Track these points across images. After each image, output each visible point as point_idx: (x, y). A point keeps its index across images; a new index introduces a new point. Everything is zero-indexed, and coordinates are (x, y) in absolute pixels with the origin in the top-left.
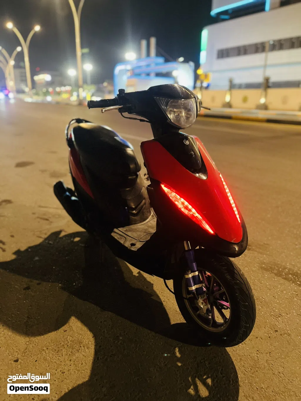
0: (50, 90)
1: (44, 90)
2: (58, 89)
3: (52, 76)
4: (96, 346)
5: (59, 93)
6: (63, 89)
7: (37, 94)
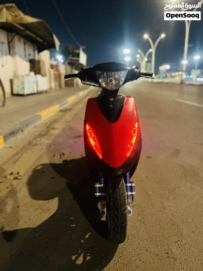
0: (168, 75)
1: (164, 75)
2: (173, 74)
3: (171, 65)
4: (54, 214)
5: (173, 77)
6: (177, 73)
7: (159, 78)
